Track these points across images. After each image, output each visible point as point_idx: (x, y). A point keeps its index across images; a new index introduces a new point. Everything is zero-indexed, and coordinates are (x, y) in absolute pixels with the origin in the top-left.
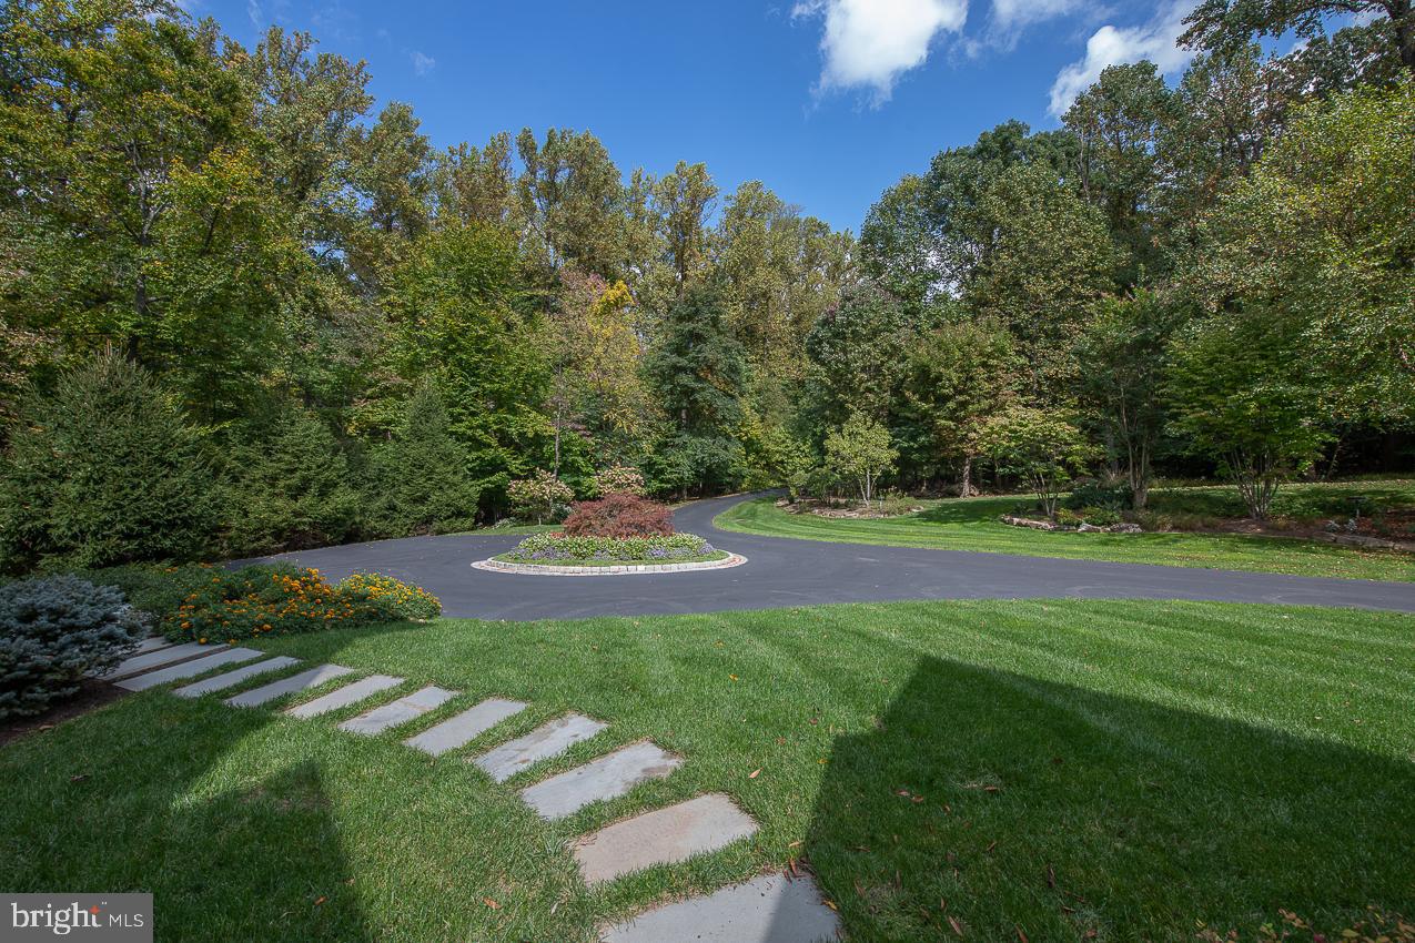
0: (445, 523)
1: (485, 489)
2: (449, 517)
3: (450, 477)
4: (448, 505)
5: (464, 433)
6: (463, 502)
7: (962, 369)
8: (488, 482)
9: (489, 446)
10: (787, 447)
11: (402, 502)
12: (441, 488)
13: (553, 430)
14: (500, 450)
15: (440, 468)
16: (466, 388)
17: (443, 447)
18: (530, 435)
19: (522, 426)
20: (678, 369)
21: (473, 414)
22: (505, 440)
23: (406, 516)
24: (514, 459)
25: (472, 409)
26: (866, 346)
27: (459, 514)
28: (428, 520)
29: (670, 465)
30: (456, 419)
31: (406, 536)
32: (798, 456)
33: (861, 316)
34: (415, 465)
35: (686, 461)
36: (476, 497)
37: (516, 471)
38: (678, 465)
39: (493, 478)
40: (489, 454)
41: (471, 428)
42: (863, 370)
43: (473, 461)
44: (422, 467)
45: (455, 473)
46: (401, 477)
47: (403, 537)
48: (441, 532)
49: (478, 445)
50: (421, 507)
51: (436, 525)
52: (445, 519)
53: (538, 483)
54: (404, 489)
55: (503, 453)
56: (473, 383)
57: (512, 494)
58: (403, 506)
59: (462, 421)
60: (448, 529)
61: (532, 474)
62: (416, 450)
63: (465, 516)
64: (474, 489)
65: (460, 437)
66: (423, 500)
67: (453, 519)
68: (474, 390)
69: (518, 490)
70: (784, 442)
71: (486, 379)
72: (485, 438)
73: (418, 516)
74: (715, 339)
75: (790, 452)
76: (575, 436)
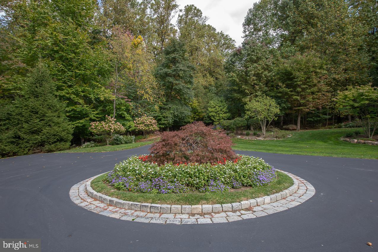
0: (53, 145)
1: (77, 127)
2: (55, 142)
3: (56, 120)
4: (54, 135)
5: (64, 96)
6: (63, 134)
7: (305, 73)
8: (78, 123)
9: (80, 104)
10: (216, 109)
11: (24, 133)
12: (49, 125)
13: (113, 97)
14: (85, 106)
15: (49, 113)
16: (65, 72)
17: (50, 101)
18: (102, 99)
19: (97, 94)
20: (167, 75)
21: (70, 86)
22: (88, 101)
23: (27, 142)
24: (93, 111)
25: (69, 84)
26: (255, 65)
27: (61, 140)
28: (42, 144)
29: (164, 117)
30: (59, 88)
31: (27, 154)
32: (221, 113)
33: (253, 51)
34: (32, 112)
35: (170, 116)
36: (72, 131)
37: (94, 118)
38: (167, 117)
39: (81, 121)
40: (78, 108)
41: (68, 94)
42: (254, 75)
43: (69, 112)
44: (37, 113)
45: (59, 117)
46: (23, 119)
47: (25, 154)
48: (50, 151)
49: (71, 102)
50: (37, 137)
51: (47, 147)
52: (53, 143)
53: (106, 124)
54: (25, 125)
55: (86, 108)
56: (69, 70)
57: (92, 129)
58: (25, 136)
59: (63, 90)
60: (54, 149)
61: (103, 119)
62: (32, 102)
63: (65, 141)
64: (71, 126)
65: (61, 98)
66: (37, 132)
67: (58, 143)
68: (70, 73)
69: (96, 127)
70: (215, 107)
71: (77, 68)
72: (76, 99)
73: (35, 142)
74: (183, 62)
75: (218, 111)
76: (123, 101)
